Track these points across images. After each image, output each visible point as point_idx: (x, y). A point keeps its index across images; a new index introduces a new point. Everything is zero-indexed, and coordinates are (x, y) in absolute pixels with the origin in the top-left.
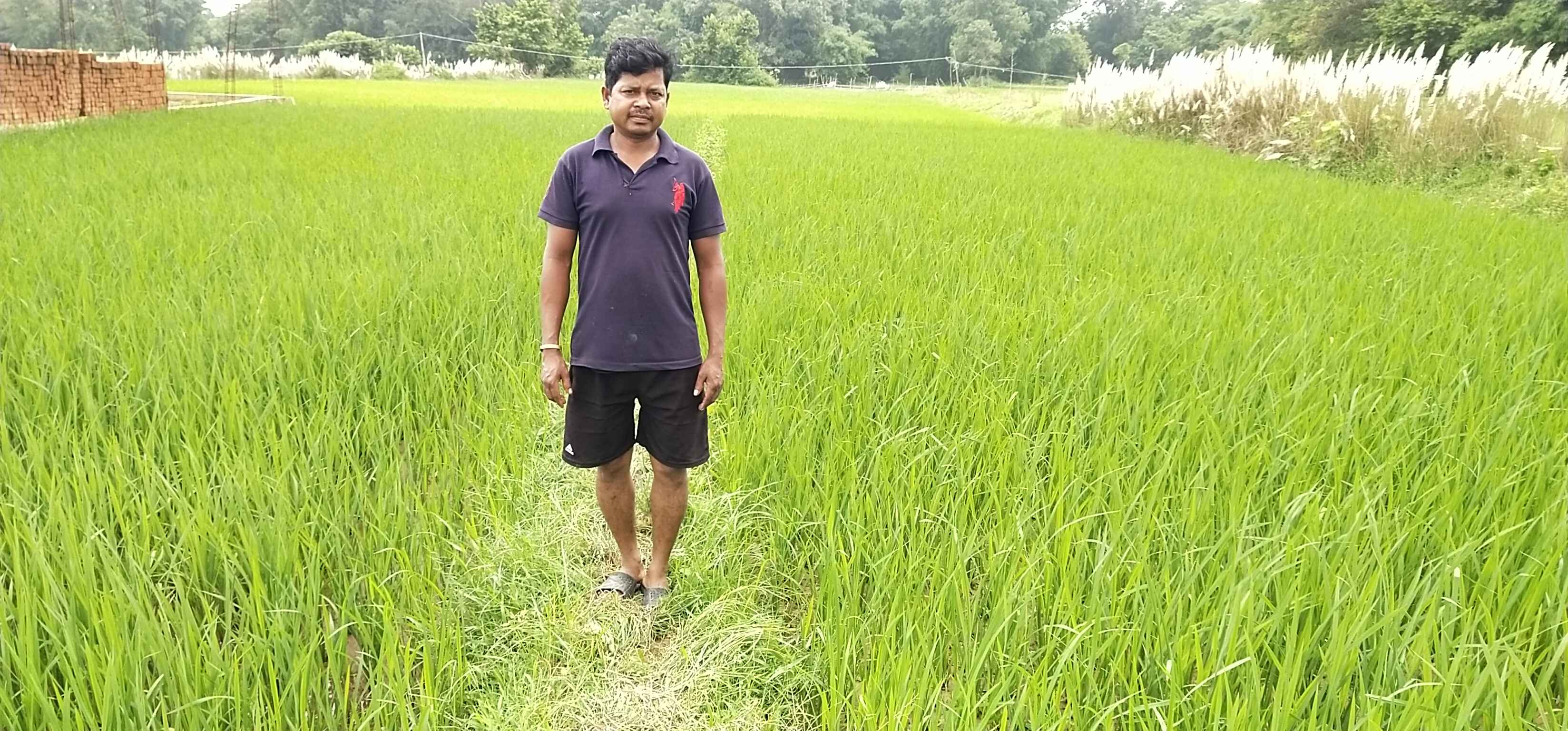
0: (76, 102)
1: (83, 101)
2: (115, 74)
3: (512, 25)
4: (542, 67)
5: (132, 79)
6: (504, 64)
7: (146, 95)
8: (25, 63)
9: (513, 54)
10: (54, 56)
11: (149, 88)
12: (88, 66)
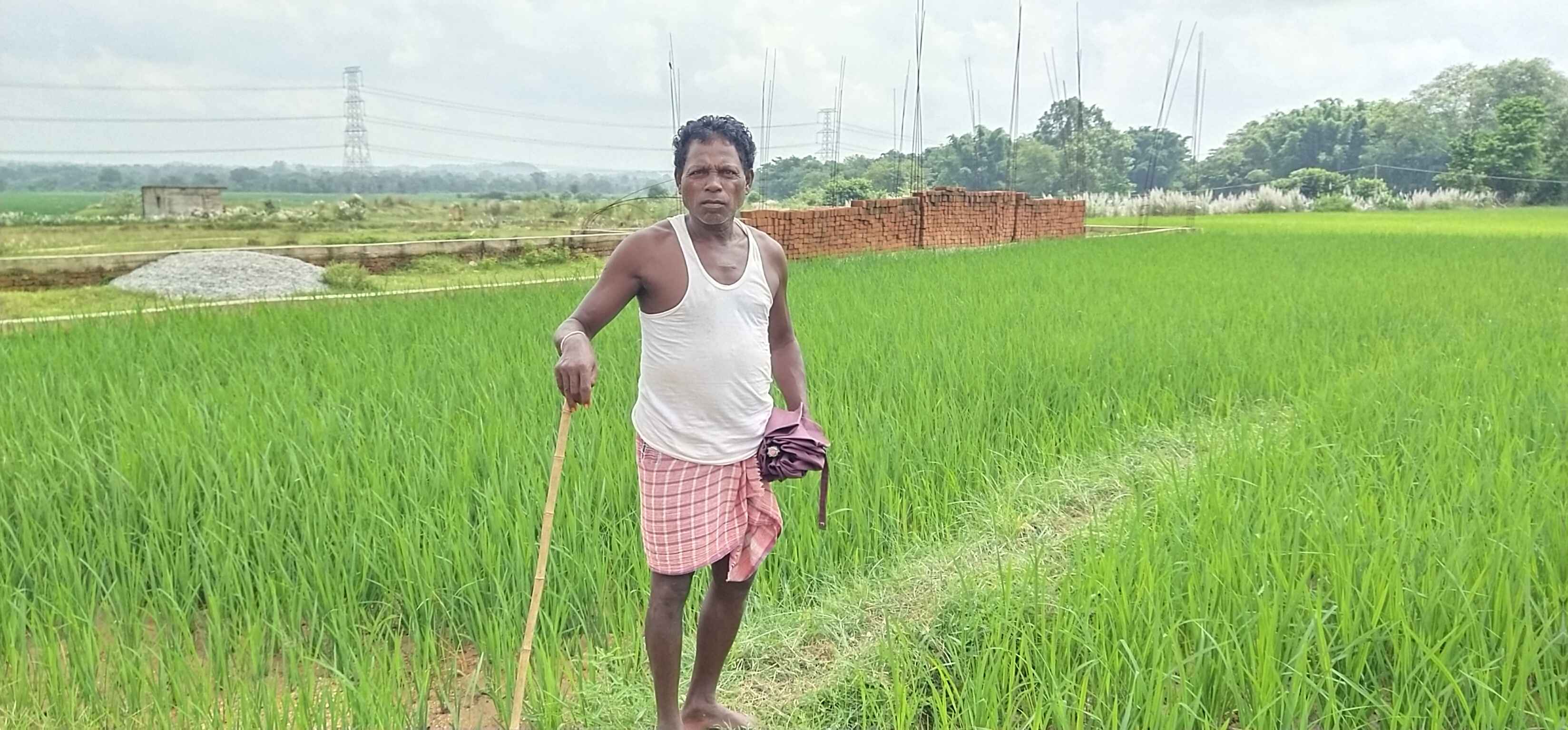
0: (1009, 231)
1: (1015, 231)
2: (1043, 209)
3: (1490, 150)
4: (1521, 195)
5: (1056, 213)
6: (1472, 193)
7: (1067, 226)
8: (975, 202)
9: (1486, 182)
10: (998, 195)
11: (1070, 220)
12: (1022, 203)
